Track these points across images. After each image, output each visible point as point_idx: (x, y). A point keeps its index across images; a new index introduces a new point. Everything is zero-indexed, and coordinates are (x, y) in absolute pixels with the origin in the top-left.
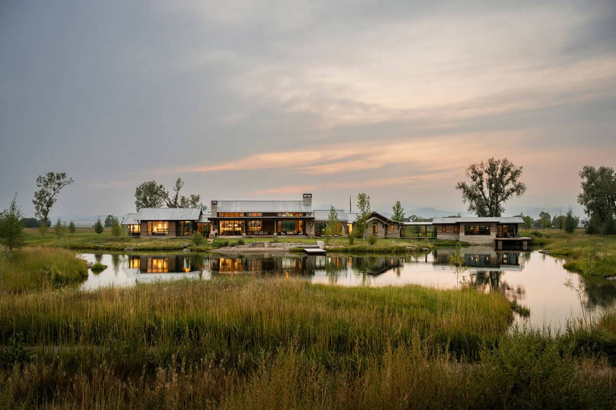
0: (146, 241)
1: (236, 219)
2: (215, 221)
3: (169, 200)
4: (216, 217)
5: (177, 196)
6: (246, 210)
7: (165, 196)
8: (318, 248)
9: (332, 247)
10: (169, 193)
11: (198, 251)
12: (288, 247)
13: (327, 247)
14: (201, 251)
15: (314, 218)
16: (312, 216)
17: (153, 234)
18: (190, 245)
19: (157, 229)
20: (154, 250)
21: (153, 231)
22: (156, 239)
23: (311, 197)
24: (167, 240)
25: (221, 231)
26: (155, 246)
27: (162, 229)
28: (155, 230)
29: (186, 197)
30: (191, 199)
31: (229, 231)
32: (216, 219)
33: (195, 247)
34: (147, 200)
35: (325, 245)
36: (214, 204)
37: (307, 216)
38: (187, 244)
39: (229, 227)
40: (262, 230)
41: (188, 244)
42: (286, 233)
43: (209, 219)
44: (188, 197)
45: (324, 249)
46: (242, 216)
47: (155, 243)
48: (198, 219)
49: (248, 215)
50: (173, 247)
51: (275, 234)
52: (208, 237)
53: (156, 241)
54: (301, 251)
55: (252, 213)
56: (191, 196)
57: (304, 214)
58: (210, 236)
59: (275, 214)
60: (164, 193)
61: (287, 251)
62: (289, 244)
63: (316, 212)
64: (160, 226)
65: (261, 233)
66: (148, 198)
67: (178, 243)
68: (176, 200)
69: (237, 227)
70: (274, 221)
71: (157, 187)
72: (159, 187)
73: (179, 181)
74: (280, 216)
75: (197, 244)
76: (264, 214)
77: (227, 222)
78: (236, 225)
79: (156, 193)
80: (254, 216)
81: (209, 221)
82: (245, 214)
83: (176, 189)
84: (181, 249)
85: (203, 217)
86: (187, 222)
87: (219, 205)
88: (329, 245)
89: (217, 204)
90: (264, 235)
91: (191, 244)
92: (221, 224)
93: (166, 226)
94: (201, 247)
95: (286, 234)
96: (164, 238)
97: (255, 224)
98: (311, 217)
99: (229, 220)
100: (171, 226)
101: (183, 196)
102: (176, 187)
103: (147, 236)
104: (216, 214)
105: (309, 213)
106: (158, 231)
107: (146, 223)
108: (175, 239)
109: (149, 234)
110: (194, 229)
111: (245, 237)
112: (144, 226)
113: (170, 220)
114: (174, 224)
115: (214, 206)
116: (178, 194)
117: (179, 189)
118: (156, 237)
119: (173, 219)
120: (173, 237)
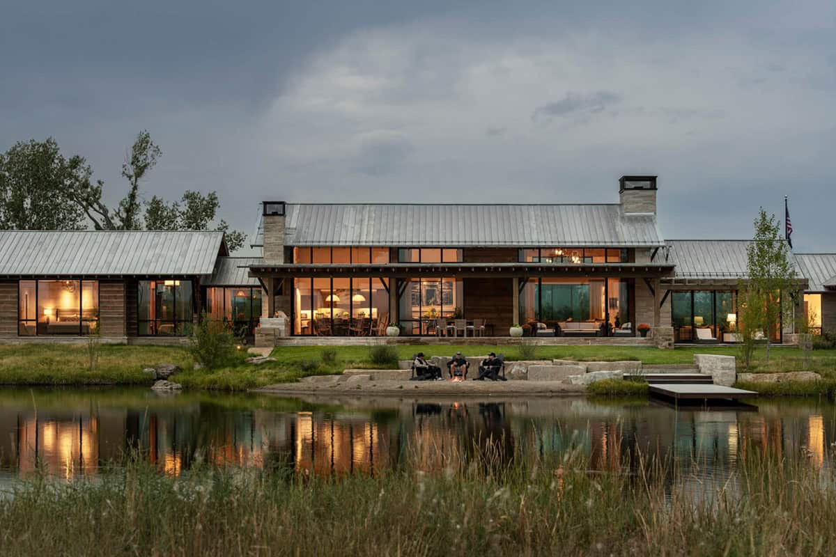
0: (14, 352)
1: (361, 272)
2: (277, 281)
3: (105, 212)
4: (279, 262)
5: (132, 196)
6: (397, 237)
7: (91, 198)
8: (708, 380)
9: (769, 379)
10: (103, 188)
11: (211, 389)
12: (580, 379)
13: (748, 377)
14: (227, 390)
15: (670, 269)
16: (660, 262)
17: (44, 328)
18: (178, 369)
19: (57, 312)
20: (44, 385)
21: (43, 319)
22: (50, 347)
23: (654, 188)
24: (91, 350)
25: (299, 320)
26: (44, 369)
27: (74, 311)
28: (48, 312)
29: (168, 203)
30: (184, 207)
31: (330, 321)
32: (283, 270)
33: (200, 375)
34: (23, 210)
35: (739, 370)
36: (275, 214)
37: (641, 261)
38: (167, 363)
39: (332, 305)
40: (464, 313)
41: (172, 367)
42: (557, 327)
43: (255, 271)
44: (174, 200)
45: (736, 385)
46: (382, 260)
47: (42, 362)
48: (210, 271)
49: (404, 255)
50: (114, 374)
51: (516, 330)
52: (250, 339)
53: (49, 354)
54: (636, 394)
55: (420, 248)
56: (187, 197)
57: (629, 253)
58: (257, 337)
59: (514, 252)
60: (86, 185)
61: (578, 394)
62: (582, 366)
63: (675, 246)
64: (67, 300)
65: (461, 325)
66: (27, 203)
67: (135, 361)
68: (128, 211)
69: (362, 305)
70: (511, 280)
71: (62, 161)
72: (67, 162)
73: (142, 145)
74: (530, 260)
75: (211, 366)
76: (470, 252)
77: (322, 284)
78: (358, 298)
79: (56, 185)
80: (431, 258)
81: (255, 281)
82: (395, 252)
83: (131, 170)
84: (147, 383)
85: (232, 264)
86: (169, 283)
87: (293, 219)
88: (751, 369)
89: (283, 215)
90: (470, 333)
91: (183, 364)
92: (298, 294)
93: (88, 300)
94: (225, 375)
95: (558, 333)
96: (81, 342)
97: (430, 293)
98: (654, 264)
99: (333, 273)
100: (109, 297)
101: (155, 197)
102: (132, 164)
103: (19, 335)
104: (279, 251)
105: (648, 249)
106: (58, 319)
107: (12, 287)
108: (124, 347)
109: (26, 329)
110: (196, 312)
111: (399, 342)
112: (6, 297)
113: (105, 276)
114: (118, 292)
115: (274, 223)
116: (138, 192)
117: (140, 172)
118: (52, 340)
119: (117, 272)
120: (117, 340)
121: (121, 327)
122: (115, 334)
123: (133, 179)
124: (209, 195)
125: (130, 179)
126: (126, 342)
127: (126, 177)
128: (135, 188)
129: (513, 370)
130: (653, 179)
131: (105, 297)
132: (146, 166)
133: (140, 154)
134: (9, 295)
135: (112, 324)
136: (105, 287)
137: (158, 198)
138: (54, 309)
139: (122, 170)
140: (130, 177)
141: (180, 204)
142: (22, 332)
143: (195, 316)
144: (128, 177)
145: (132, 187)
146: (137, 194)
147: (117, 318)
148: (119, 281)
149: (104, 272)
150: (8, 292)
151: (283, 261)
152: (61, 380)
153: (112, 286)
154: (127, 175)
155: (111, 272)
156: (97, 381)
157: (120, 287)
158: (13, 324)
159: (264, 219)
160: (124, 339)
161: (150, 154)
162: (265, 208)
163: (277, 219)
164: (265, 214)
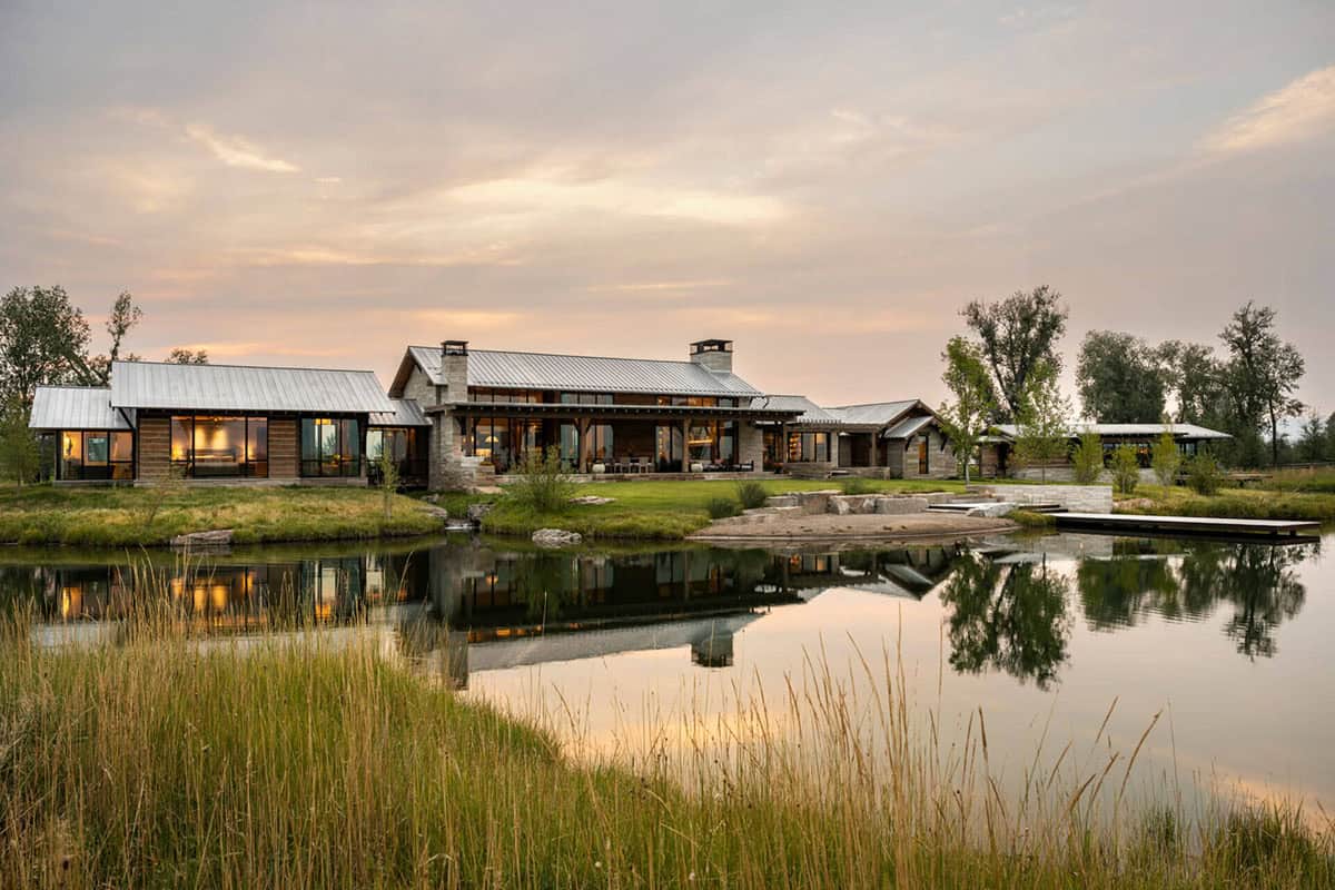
4: (464, 401)
6: (560, 381)
36: (458, 354)
49: (566, 399)
59: (653, 399)
76: (619, 398)
82: (558, 396)
83: (114, 328)
103: (170, 479)
104: (464, 391)
105: (746, 398)
107: (163, 423)
111: (607, 479)
112: (155, 435)
114: (289, 430)
115: (459, 362)
117: (121, 331)
118: (212, 483)
120: (289, 482)
121: (292, 468)
122: (287, 476)
123: (116, 336)
126: (298, 483)
127: (110, 333)
128: (117, 345)
129: (865, 505)
130: (721, 345)
131: (275, 436)
134: (159, 432)
135: (285, 465)
136: (273, 425)
138: (183, 450)
140: (114, 334)
141: (169, 359)
145: (115, 343)
146: (118, 350)
147: (289, 458)
148: (290, 419)
150: (159, 429)
151: (468, 400)
153: (284, 424)
157: (290, 424)
158: (165, 465)
159: (447, 358)
160: (297, 481)
161: (131, 313)
162: (445, 349)
163: (461, 358)
164: (445, 354)
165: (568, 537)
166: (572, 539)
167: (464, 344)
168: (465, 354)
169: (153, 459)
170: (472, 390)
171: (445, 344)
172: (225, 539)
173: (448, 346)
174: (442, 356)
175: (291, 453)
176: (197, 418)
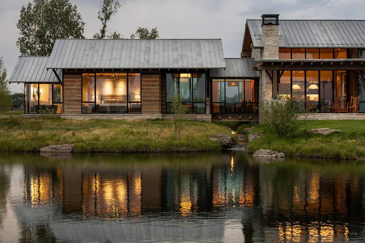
5: (103, 31)
17: (97, 109)
19: (101, 97)
36: (271, 24)
56: (139, 31)
83: (103, 16)
86: (184, 75)
96: (128, 118)
100: (149, 85)
101: (115, 33)
102: (103, 12)
103: (82, 113)
104: (275, 51)
106: (103, 102)
107: (77, 78)
108: (159, 121)
109: (86, 108)
110: (208, 97)
112: (73, 85)
113: (147, 70)
114: (155, 81)
115: (272, 30)
116: (106, 29)
117: (107, 17)
118: (105, 117)
119: (156, 67)
120: (155, 117)
121: (157, 108)
122: (153, 112)
123: (104, 21)
124: (153, 30)
125: (102, 21)
126: (161, 117)
127: (100, 19)
128: (105, 26)
131: (146, 85)
132: (110, 14)
133: (107, 6)
134: (75, 84)
135: (152, 105)
136: (145, 77)
137: (117, 33)
138: (99, 95)
139: (98, 15)
140: (102, 20)
141: (135, 35)
142: (84, 111)
143: (208, 99)
144: (101, 20)
145: (103, 25)
146: (106, 30)
147: (154, 100)
148: (155, 74)
149: (146, 66)
150: (74, 82)
151: (278, 57)
152: (156, 148)
153: (151, 77)
154: (101, 18)
155: (151, 66)
156: (185, 149)
157: (156, 78)
158: (78, 105)
159: (264, 27)
160: (159, 116)
161: (113, 5)
162: (263, 20)
163: (274, 27)
164: (264, 24)
165: (274, 155)
166: (276, 157)
167: (277, 16)
168: (277, 24)
169: (71, 101)
170: (282, 50)
171: (264, 16)
172: (69, 149)
173: (265, 19)
174: (262, 26)
175: (156, 97)
176: (98, 74)
